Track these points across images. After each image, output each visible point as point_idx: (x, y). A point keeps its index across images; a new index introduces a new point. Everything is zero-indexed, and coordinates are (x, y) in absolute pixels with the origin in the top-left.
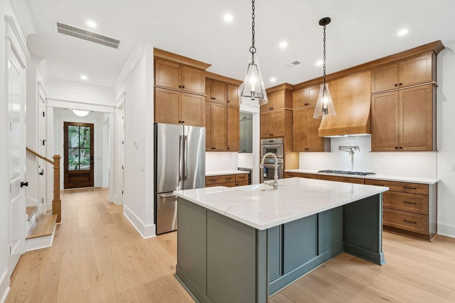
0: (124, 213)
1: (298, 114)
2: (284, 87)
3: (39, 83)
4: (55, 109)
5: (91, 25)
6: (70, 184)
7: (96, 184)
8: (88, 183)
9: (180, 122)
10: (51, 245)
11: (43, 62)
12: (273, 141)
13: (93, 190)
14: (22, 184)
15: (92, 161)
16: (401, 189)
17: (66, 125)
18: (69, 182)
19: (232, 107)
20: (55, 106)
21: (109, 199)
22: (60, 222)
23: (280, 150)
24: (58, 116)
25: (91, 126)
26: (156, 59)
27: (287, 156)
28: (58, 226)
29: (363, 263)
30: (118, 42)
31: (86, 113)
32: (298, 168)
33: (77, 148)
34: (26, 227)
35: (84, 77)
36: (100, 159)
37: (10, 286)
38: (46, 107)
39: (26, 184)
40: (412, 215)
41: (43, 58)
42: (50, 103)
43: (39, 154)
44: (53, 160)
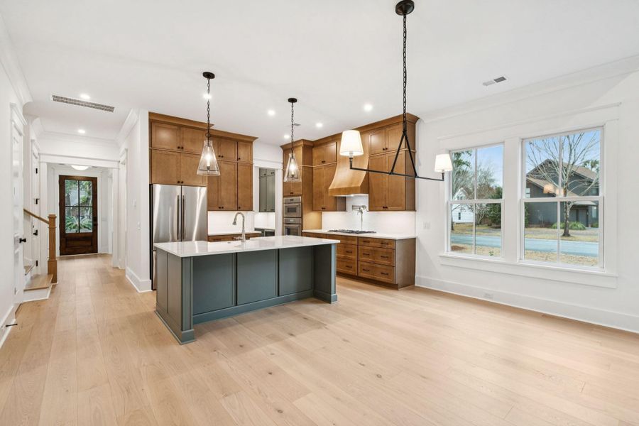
0: (127, 276)
1: (317, 171)
2: (302, 143)
3: (32, 141)
4: (49, 165)
5: (85, 97)
6: (67, 250)
7: (100, 249)
8: (90, 249)
9: (179, 182)
10: (47, 297)
11: (38, 119)
12: (292, 200)
13: (96, 257)
14: (21, 240)
15: (95, 223)
16: (379, 245)
17: (63, 179)
18: (66, 247)
19: (243, 164)
20: (48, 161)
21: (112, 264)
22: (56, 282)
23: (298, 210)
24: (52, 168)
25: (94, 181)
26: (151, 122)
27: (304, 216)
28: (54, 287)
29: (317, 302)
30: (113, 108)
31: (86, 168)
32: (321, 228)
33: (76, 207)
34: (24, 281)
35: (82, 131)
36: (105, 220)
37: (16, 318)
38: (40, 162)
39: (25, 240)
40: (385, 267)
41: (37, 117)
42: (43, 159)
43: (33, 213)
44: (48, 220)
